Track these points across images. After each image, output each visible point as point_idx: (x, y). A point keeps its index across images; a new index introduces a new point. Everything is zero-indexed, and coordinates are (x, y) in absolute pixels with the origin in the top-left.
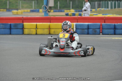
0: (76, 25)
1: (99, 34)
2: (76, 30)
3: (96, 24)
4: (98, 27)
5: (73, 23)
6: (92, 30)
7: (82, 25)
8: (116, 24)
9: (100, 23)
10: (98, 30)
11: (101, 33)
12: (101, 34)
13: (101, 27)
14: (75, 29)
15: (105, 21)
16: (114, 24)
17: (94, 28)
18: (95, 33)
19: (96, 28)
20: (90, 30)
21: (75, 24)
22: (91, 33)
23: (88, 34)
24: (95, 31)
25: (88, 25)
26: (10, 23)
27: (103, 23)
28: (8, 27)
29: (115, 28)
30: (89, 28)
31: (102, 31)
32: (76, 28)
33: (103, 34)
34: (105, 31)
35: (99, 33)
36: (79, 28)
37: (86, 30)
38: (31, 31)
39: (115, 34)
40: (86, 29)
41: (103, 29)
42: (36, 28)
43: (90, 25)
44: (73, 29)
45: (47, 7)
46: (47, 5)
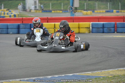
0: (92, 24)
1: (114, 33)
3: (110, 23)
4: (113, 26)
6: (107, 29)
7: (98, 24)
9: (114, 23)
10: (113, 29)
11: (116, 31)
12: (116, 32)
13: (116, 26)
14: (91, 28)
17: (109, 27)
18: (109, 32)
20: (105, 29)
22: (106, 32)
23: (103, 33)
24: (110, 30)
25: (103, 24)
26: (30, 23)
27: (117, 22)
28: (29, 27)
30: (104, 27)
32: (92, 27)
33: (117, 33)
34: (119, 30)
35: (113, 31)
36: (95, 27)
38: (49, 30)
40: (101, 28)
42: (55, 27)
43: (105, 24)
44: (89, 28)
45: (73, 8)
46: (73, 6)
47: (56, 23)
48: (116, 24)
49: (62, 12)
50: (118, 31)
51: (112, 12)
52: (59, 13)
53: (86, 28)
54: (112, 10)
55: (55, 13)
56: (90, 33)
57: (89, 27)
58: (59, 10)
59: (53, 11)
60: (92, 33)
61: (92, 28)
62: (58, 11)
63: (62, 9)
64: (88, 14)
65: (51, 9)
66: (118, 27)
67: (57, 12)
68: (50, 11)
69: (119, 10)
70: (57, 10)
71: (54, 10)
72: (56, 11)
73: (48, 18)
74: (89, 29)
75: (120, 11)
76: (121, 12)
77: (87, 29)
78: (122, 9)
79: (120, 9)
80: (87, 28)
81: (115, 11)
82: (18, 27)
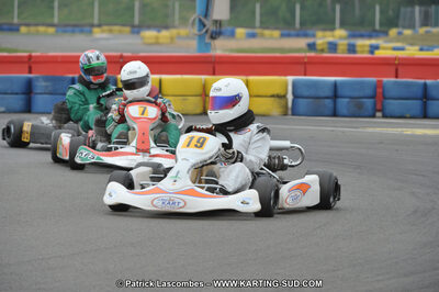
0: (295, 84)
1: (374, 116)
2: (293, 101)
3: (362, 83)
4: (369, 92)
5: (286, 75)
6: (349, 103)
7: (315, 84)
8: (428, 81)
9: (374, 79)
10: (369, 103)
11: (379, 111)
12: (379, 114)
13: (379, 90)
14: (290, 97)
15: (397, 70)
16: (422, 81)
17: (356, 94)
18: (358, 112)
19: (361, 94)
20: (343, 103)
21: (290, 79)
22: (345, 111)
23: (335, 114)
24: (360, 106)
25: (335, 85)
27: (385, 80)
29: (425, 95)
30: (339, 93)
31: (382, 105)
32: (293, 93)
33: (384, 116)
34: (392, 105)
35: (371, 113)
36: (306, 94)
37: (329, 102)
39: (425, 116)
40: (328, 98)
41: (384, 98)
43: (343, 83)
44: (284, 97)
45: (206, 22)
46: (206, 16)
47: (164, 77)
48: (379, 84)
49: (57, 31)
50: (387, 111)
51: (232, 35)
52: (45, 34)
53: (273, 96)
54: (229, 28)
55: (28, 33)
56: (286, 114)
57: (282, 94)
58: (43, 25)
59: (23, 29)
60: (293, 114)
61: (296, 96)
62: (42, 29)
63: (56, 21)
64: (161, 41)
65: (16, 21)
66: (387, 95)
67: (38, 32)
68: (14, 29)
69: (254, 27)
70: (37, 25)
71: (27, 25)
72: (33, 29)
73: (121, 57)
74: (282, 101)
75: (258, 31)
76: (262, 36)
77: (277, 99)
78: (264, 26)
79: (258, 23)
80: (278, 96)
81: (240, 31)
82: (28, 89)
